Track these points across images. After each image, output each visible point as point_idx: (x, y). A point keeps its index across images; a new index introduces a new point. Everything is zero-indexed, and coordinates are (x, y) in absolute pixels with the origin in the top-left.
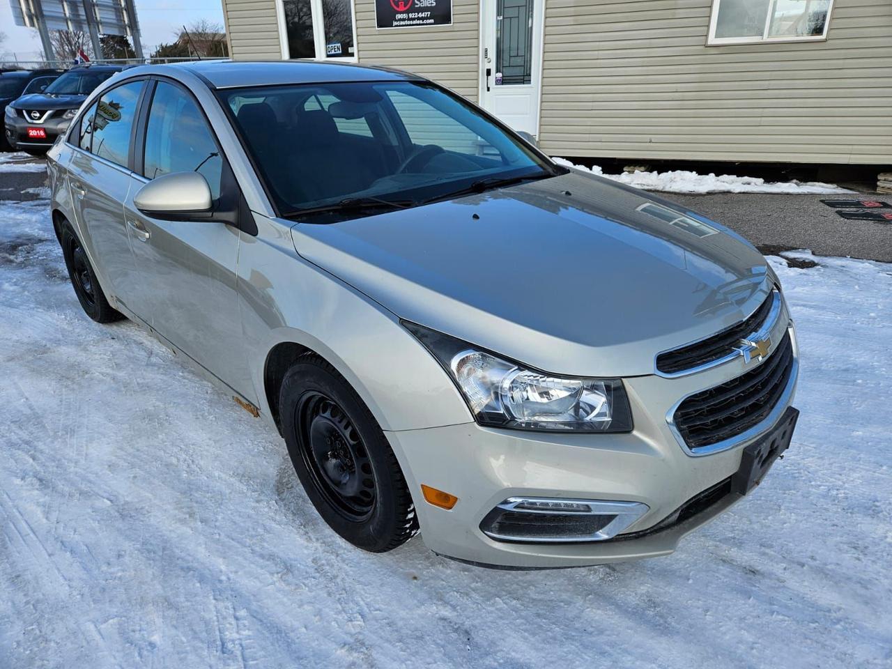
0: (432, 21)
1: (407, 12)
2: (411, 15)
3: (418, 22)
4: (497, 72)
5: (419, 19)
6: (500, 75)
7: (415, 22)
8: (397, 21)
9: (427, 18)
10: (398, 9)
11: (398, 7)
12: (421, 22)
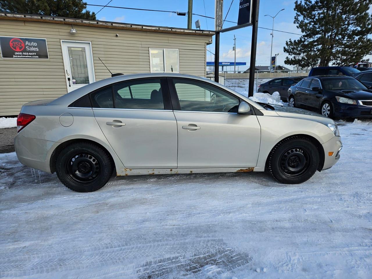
0: (38, 57)
1: (22, 52)
2: (24, 54)
3: (29, 57)
4: (73, 79)
5: (29, 55)
6: (74, 80)
7: (27, 57)
8: (16, 55)
9: (34, 55)
10: (16, 50)
11: (16, 49)
12: (31, 57)
